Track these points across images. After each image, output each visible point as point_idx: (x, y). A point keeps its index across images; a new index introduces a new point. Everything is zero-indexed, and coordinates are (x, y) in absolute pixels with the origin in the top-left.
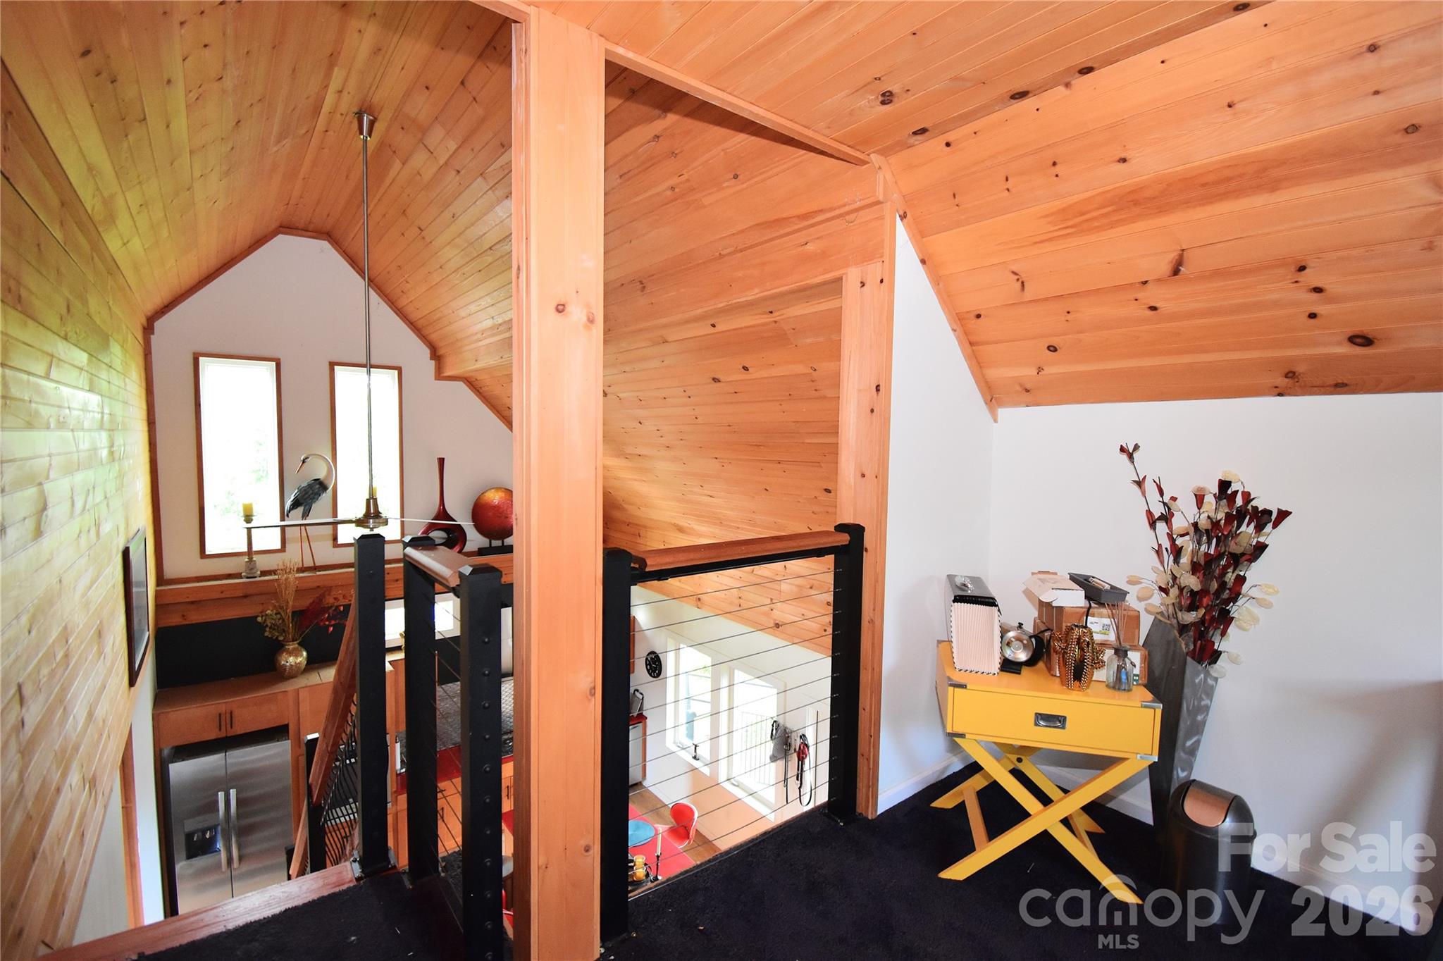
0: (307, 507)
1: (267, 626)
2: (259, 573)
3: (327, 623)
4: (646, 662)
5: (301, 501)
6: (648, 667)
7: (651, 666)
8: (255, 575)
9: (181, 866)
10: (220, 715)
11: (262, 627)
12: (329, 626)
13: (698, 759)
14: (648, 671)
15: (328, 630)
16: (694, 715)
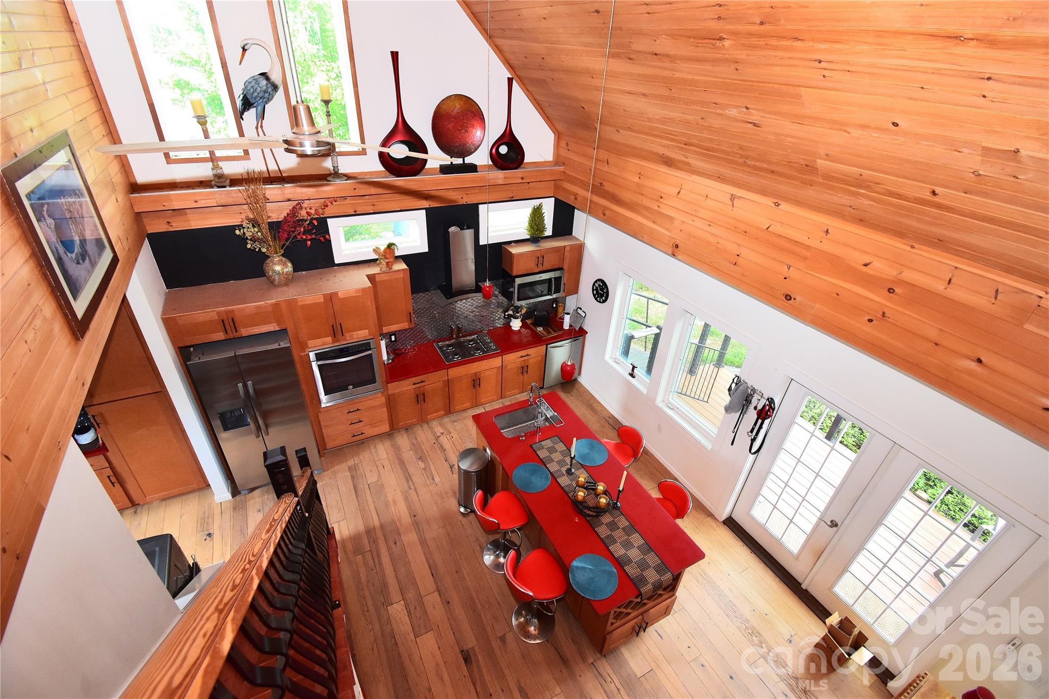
0: (260, 108)
1: (247, 239)
2: (228, 181)
3: (304, 237)
4: (593, 288)
5: (252, 101)
6: (595, 292)
7: (597, 293)
8: (225, 184)
9: (223, 436)
10: (223, 321)
11: (243, 239)
12: (306, 240)
13: (634, 377)
14: (594, 295)
15: (307, 245)
16: (632, 337)
